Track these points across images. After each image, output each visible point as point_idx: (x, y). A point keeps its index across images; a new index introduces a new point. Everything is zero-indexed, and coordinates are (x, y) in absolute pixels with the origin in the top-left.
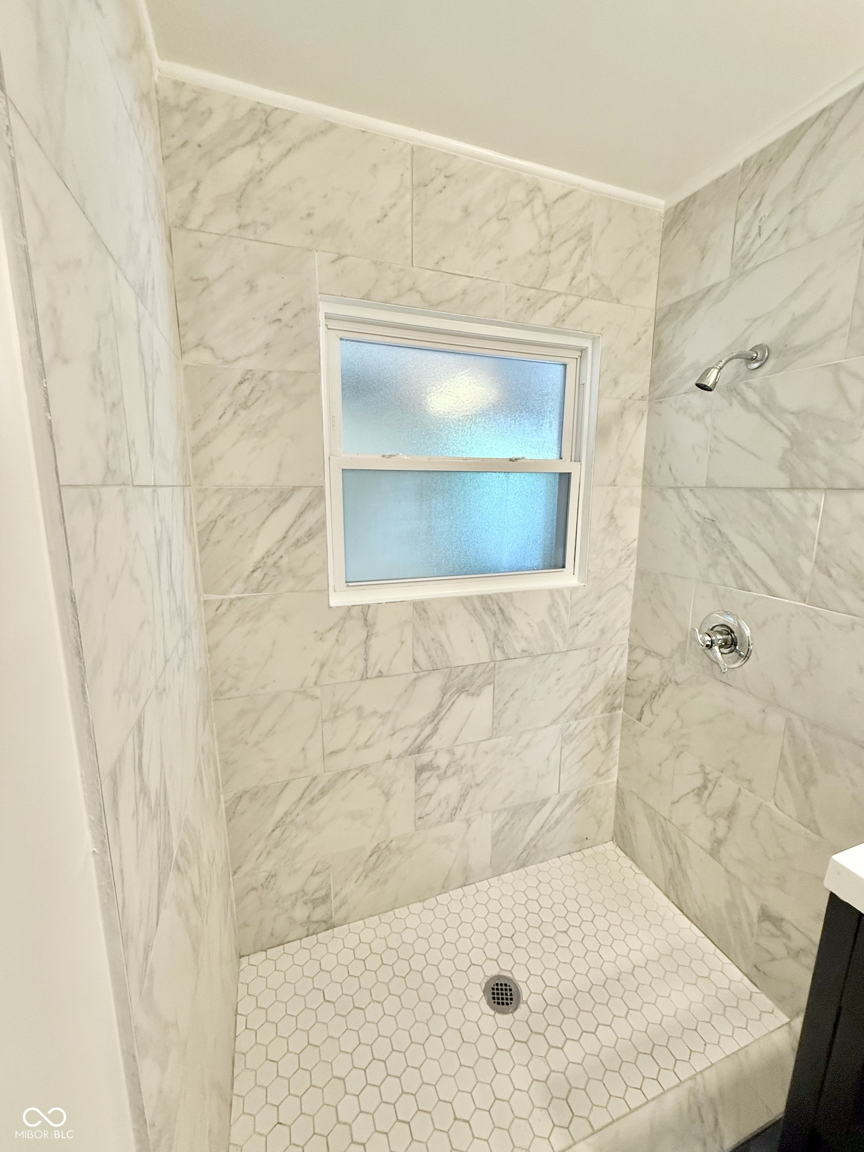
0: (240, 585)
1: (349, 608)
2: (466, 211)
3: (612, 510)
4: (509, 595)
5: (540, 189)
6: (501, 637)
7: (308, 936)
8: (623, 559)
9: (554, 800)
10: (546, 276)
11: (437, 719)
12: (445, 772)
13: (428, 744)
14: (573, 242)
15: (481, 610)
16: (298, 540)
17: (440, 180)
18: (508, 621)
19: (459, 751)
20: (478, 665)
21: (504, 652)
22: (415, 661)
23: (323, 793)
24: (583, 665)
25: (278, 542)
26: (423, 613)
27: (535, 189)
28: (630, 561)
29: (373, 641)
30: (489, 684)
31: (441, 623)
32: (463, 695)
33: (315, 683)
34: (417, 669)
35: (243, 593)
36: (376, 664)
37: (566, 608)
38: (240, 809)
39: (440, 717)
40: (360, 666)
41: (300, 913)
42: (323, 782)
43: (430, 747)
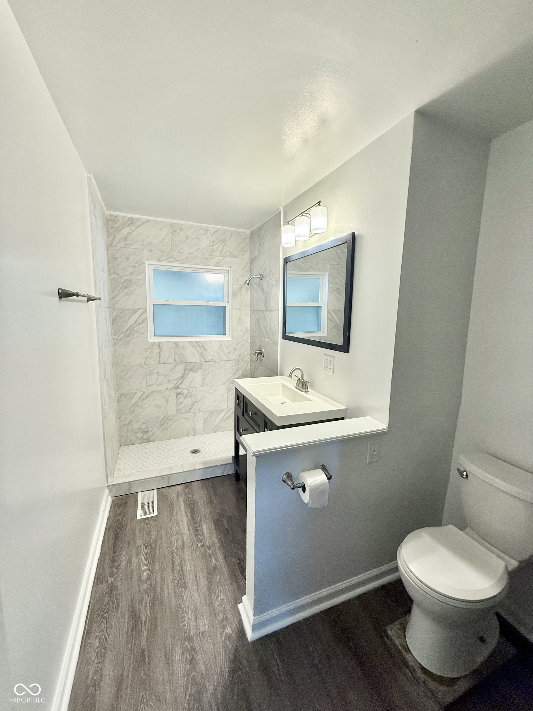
0: (123, 334)
1: (154, 342)
2: (187, 237)
3: (240, 317)
4: (205, 342)
5: (209, 230)
6: (203, 354)
7: (142, 443)
8: (245, 333)
9: (226, 410)
10: (212, 251)
11: (183, 379)
12: (186, 396)
13: (180, 386)
14: (221, 243)
15: (196, 346)
16: (139, 323)
17: (179, 230)
18: (205, 349)
19: (191, 390)
20: (196, 362)
21: (204, 359)
22: (175, 360)
23: (147, 397)
24: (233, 366)
25: (134, 323)
26: (177, 345)
27: (207, 230)
28: (248, 333)
29: (162, 352)
30: (200, 369)
31: (183, 349)
32: (192, 371)
33: (144, 363)
34: (176, 362)
35: (124, 336)
36: (163, 360)
37: (226, 347)
38: (122, 399)
39: (184, 378)
40: (158, 360)
41: (139, 435)
42: (147, 394)
43: (181, 387)
